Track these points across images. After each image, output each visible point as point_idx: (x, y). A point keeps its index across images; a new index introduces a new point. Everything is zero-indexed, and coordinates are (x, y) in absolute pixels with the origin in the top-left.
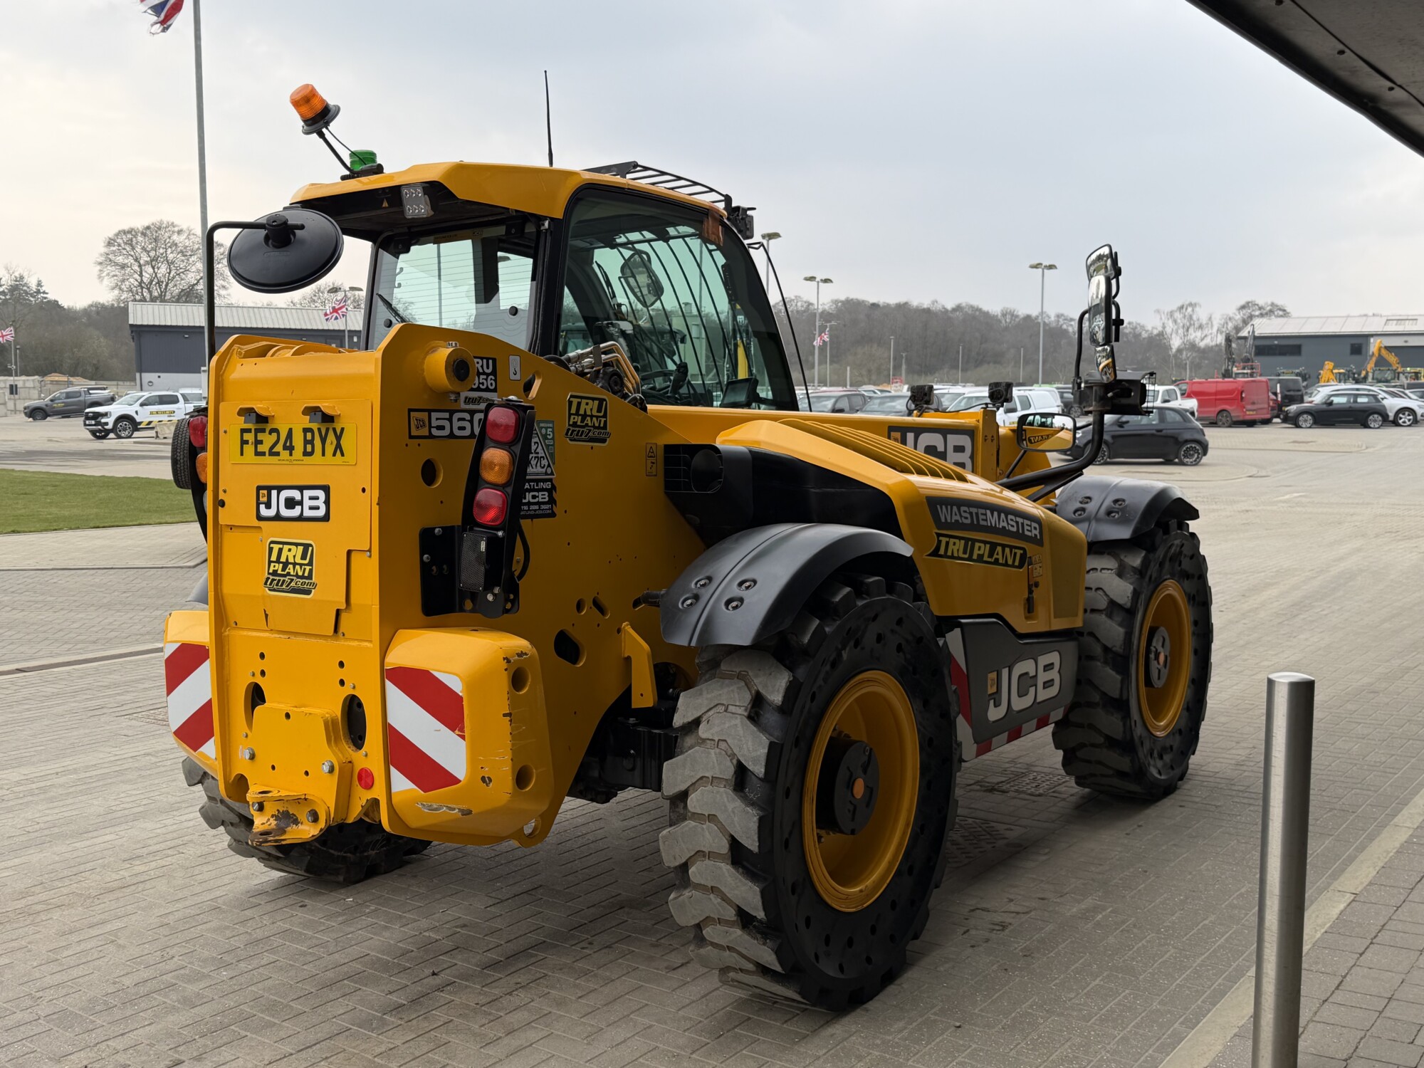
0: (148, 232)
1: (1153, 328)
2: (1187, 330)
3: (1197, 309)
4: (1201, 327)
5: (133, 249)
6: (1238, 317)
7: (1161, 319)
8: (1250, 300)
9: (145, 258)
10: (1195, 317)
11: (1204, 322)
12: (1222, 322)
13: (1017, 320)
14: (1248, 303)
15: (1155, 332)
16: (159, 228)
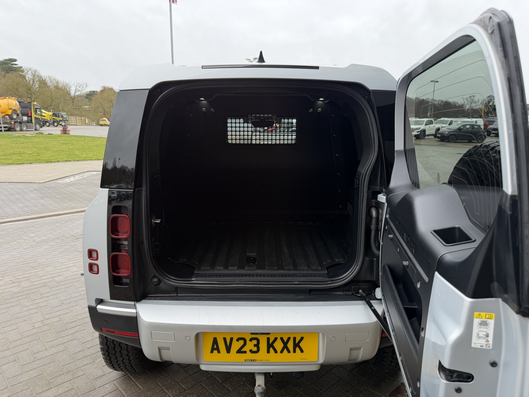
1: (461, 103)
2: (471, 104)
3: (475, 97)
4: (475, 102)
6: (487, 100)
7: (463, 100)
8: (491, 94)
10: (474, 100)
11: (477, 100)
12: (482, 101)
13: (420, 100)
14: (490, 95)
15: (461, 104)
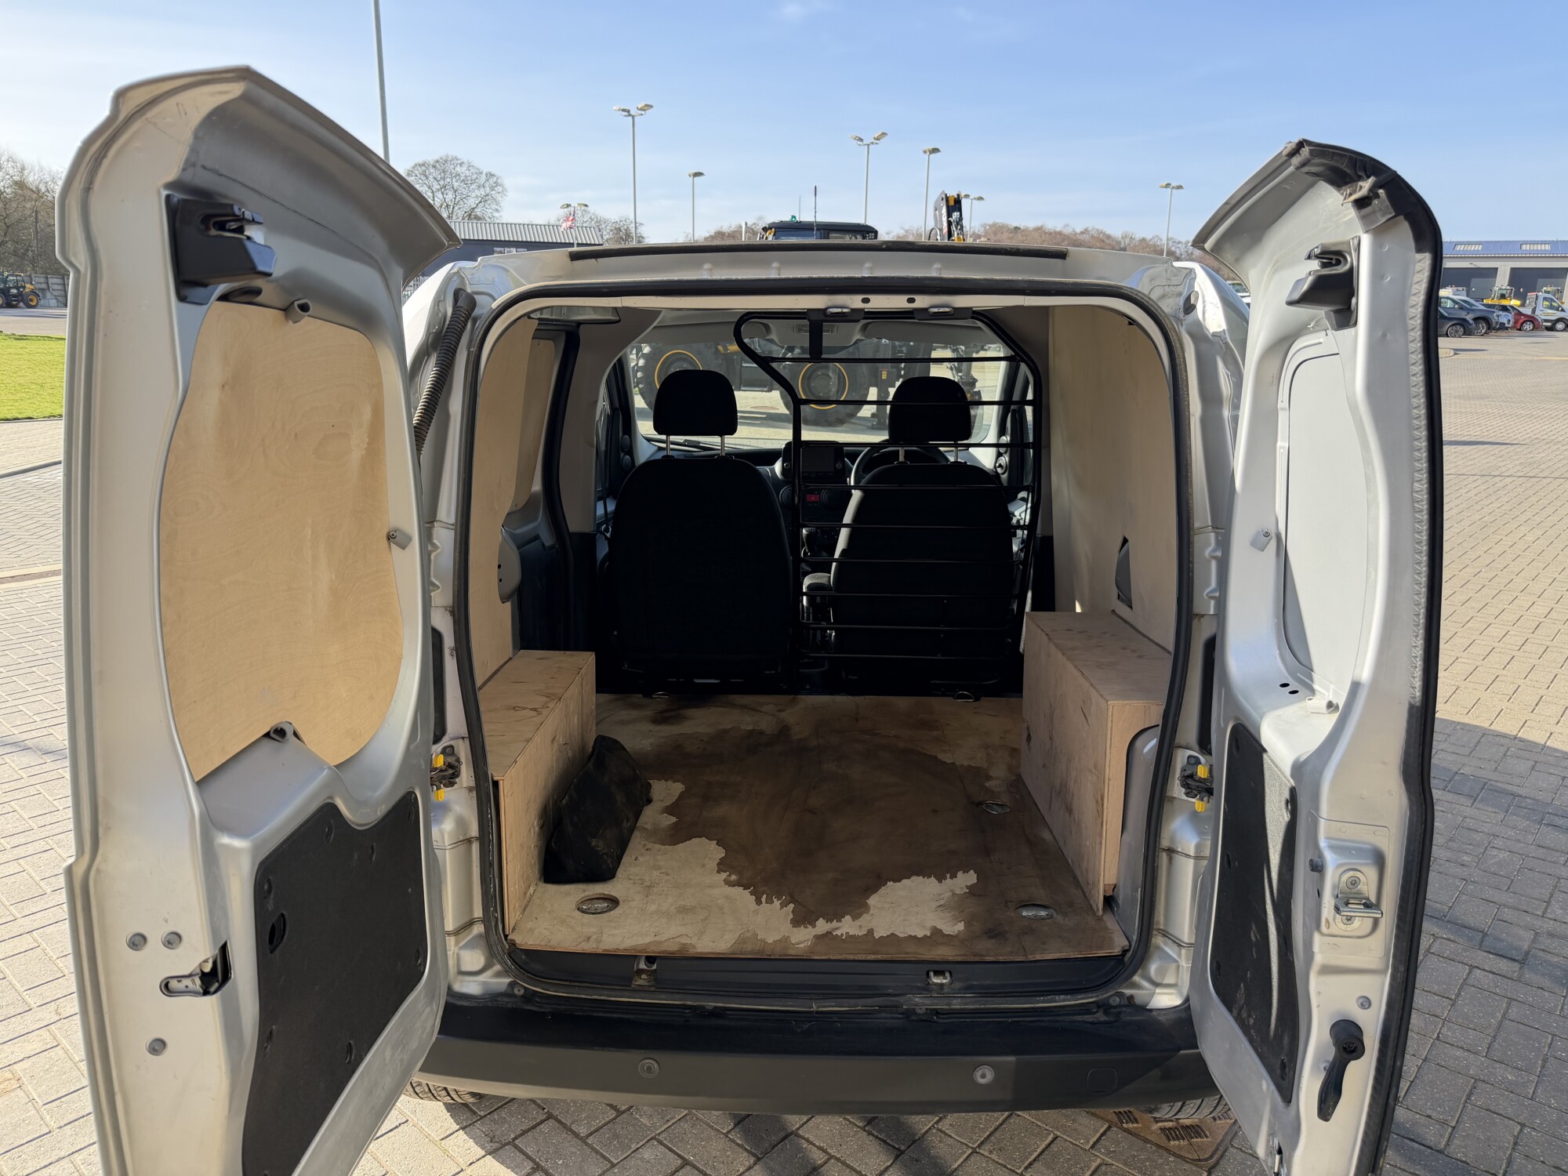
0: (437, 165)
5: (427, 178)
9: (436, 186)
13: (1134, 242)
16: (446, 161)
